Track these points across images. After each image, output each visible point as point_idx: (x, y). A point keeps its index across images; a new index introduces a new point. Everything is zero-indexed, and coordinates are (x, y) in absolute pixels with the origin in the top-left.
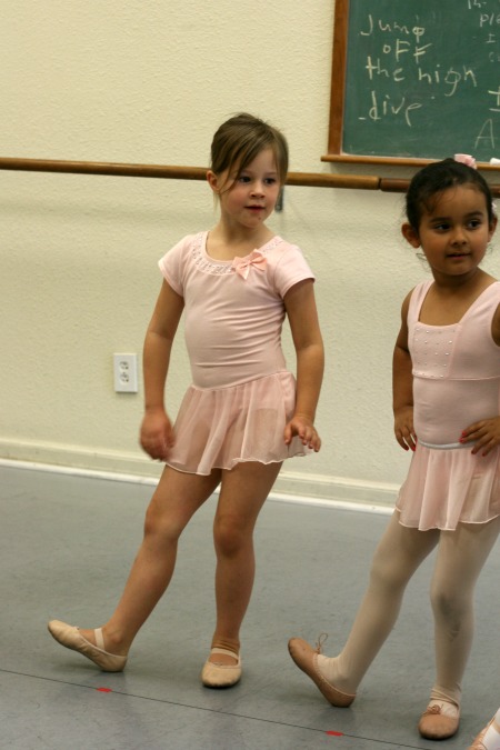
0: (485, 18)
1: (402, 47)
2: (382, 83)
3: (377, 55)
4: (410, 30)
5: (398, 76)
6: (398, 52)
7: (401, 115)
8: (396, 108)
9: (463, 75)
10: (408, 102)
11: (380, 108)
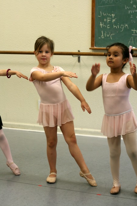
0: (130, 11)
1: (109, 19)
2: (104, 29)
3: (103, 21)
4: (111, 15)
5: (108, 27)
6: (108, 21)
7: (109, 37)
8: (108, 35)
9: (125, 26)
10: (111, 34)
11: (104, 35)
